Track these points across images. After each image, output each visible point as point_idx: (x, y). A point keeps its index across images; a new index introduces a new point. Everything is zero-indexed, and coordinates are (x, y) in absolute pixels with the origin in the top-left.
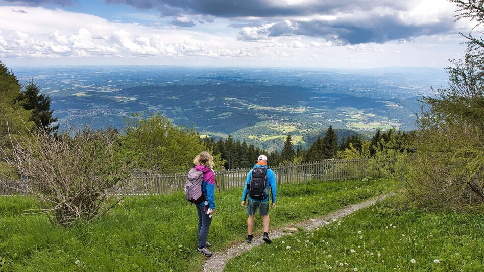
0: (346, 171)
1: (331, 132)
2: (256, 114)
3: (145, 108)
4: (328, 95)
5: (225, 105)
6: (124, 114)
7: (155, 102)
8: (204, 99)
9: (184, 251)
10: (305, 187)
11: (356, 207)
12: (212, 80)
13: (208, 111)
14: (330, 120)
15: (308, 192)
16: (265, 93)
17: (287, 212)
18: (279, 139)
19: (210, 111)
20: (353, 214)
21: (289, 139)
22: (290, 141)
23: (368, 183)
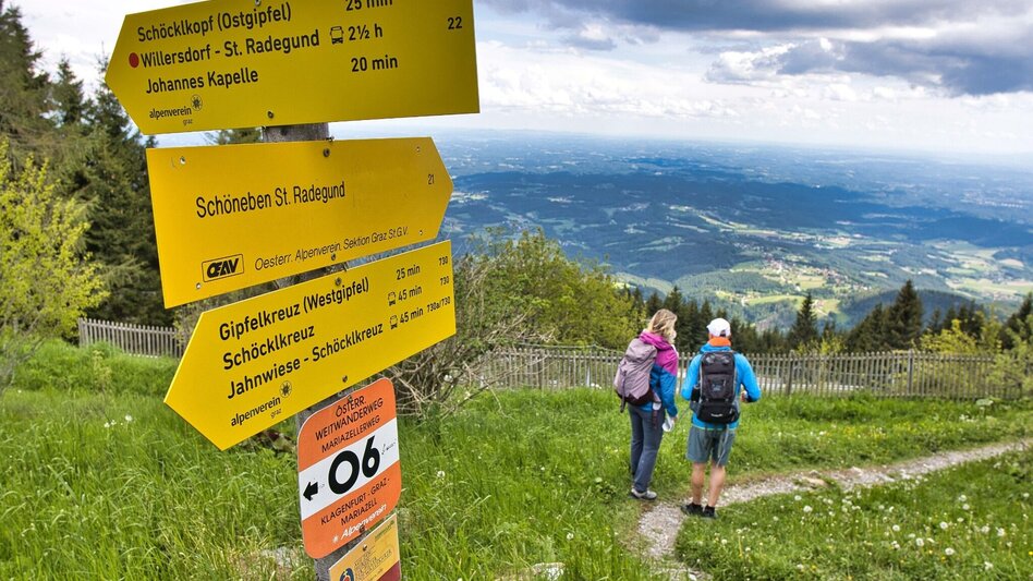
0: (939, 380)
1: (908, 294)
2: (737, 245)
3: (500, 217)
4: (906, 210)
5: (669, 221)
6: (458, 229)
7: (520, 207)
8: (626, 206)
9: (606, 490)
10: (843, 404)
11: (956, 458)
12: (644, 165)
13: (632, 231)
14: (907, 269)
15: (850, 416)
16: (759, 199)
17: (805, 447)
18: (785, 304)
19: (636, 231)
20: (950, 469)
21: (808, 303)
22: (810, 308)
23: (992, 410)
